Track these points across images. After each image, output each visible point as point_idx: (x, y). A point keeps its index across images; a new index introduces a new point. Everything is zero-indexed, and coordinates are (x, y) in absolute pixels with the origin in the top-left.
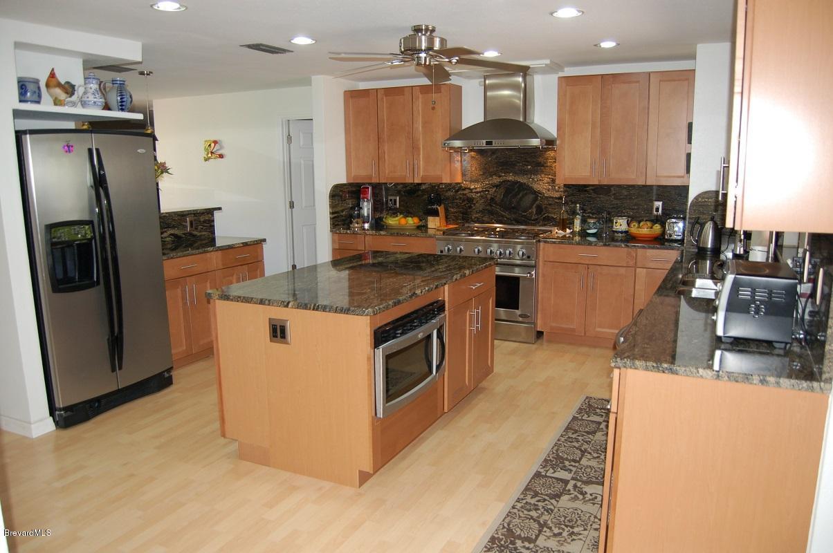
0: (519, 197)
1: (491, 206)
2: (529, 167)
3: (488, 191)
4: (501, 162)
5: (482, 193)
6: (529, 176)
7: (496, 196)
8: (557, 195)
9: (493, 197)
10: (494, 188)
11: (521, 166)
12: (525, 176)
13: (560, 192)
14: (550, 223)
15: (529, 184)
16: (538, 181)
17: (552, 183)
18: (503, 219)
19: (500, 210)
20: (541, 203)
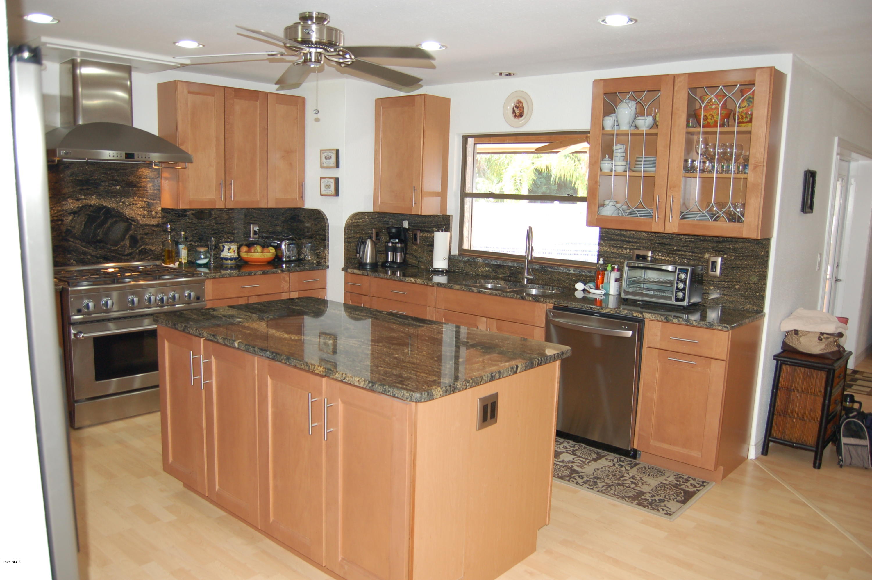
0: (106, 226)
1: (67, 240)
2: (118, 187)
3: (62, 221)
6: (118, 199)
7: (74, 227)
8: (154, 222)
9: (69, 228)
10: (71, 215)
11: (108, 186)
12: (113, 199)
13: (158, 217)
14: (148, 257)
15: (119, 209)
16: (130, 205)
17: (148, 207)
18: (85, 257)
19: (81, 245)
20: (136, 232)
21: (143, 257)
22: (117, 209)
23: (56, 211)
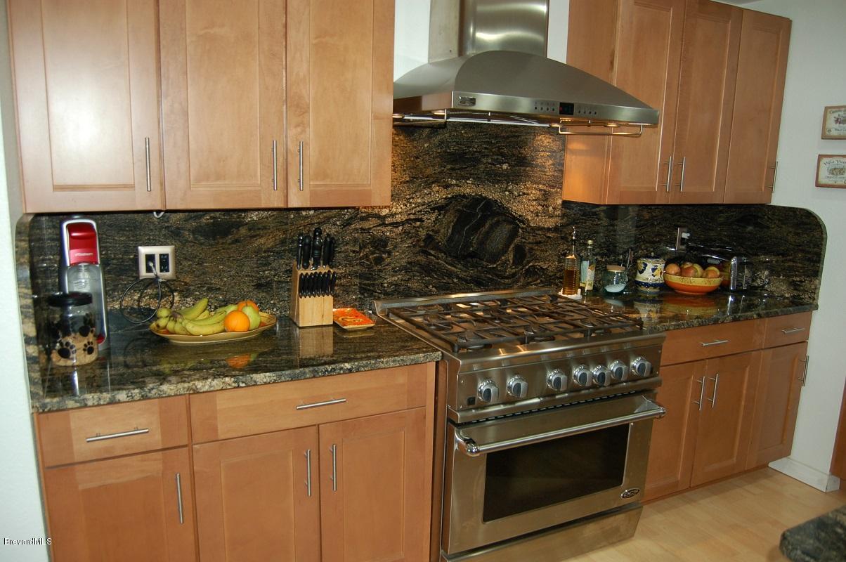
0: (484, 230)
1: (426, 253)
2: (505, 166)
3: (421, 220)
4: (450, 154)
5: (407, 227)
6: (504, 186)
7: (437, 232)
8: (550, 223)
9: (431, 233)
10: (434, 212)
11: (491, 164)
12: (496, 186)
13: (556, 216)
14: (537, 280)
15: (504, 202)
16: (519, 195)
17: (544, 199)
18: (450, 281)
19: (445, 262)
20: (523, 240)
21: (530, 280)
22: (501, 203)
23: (413, 205)
